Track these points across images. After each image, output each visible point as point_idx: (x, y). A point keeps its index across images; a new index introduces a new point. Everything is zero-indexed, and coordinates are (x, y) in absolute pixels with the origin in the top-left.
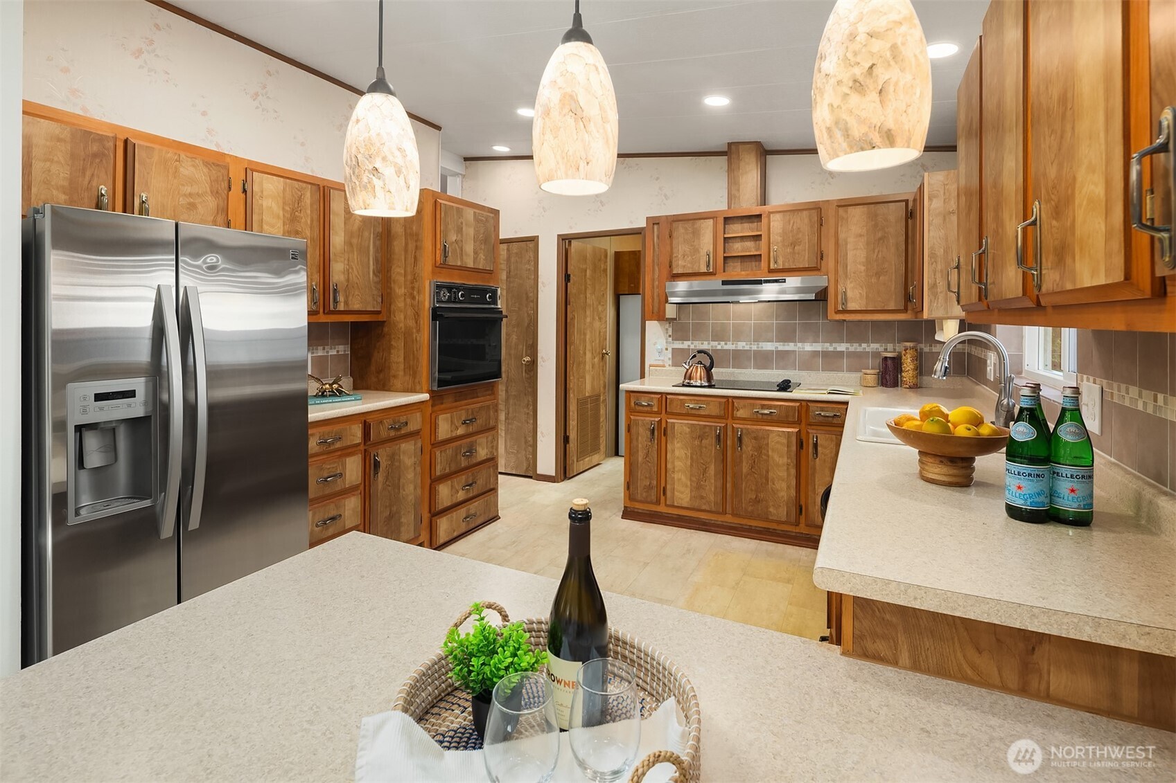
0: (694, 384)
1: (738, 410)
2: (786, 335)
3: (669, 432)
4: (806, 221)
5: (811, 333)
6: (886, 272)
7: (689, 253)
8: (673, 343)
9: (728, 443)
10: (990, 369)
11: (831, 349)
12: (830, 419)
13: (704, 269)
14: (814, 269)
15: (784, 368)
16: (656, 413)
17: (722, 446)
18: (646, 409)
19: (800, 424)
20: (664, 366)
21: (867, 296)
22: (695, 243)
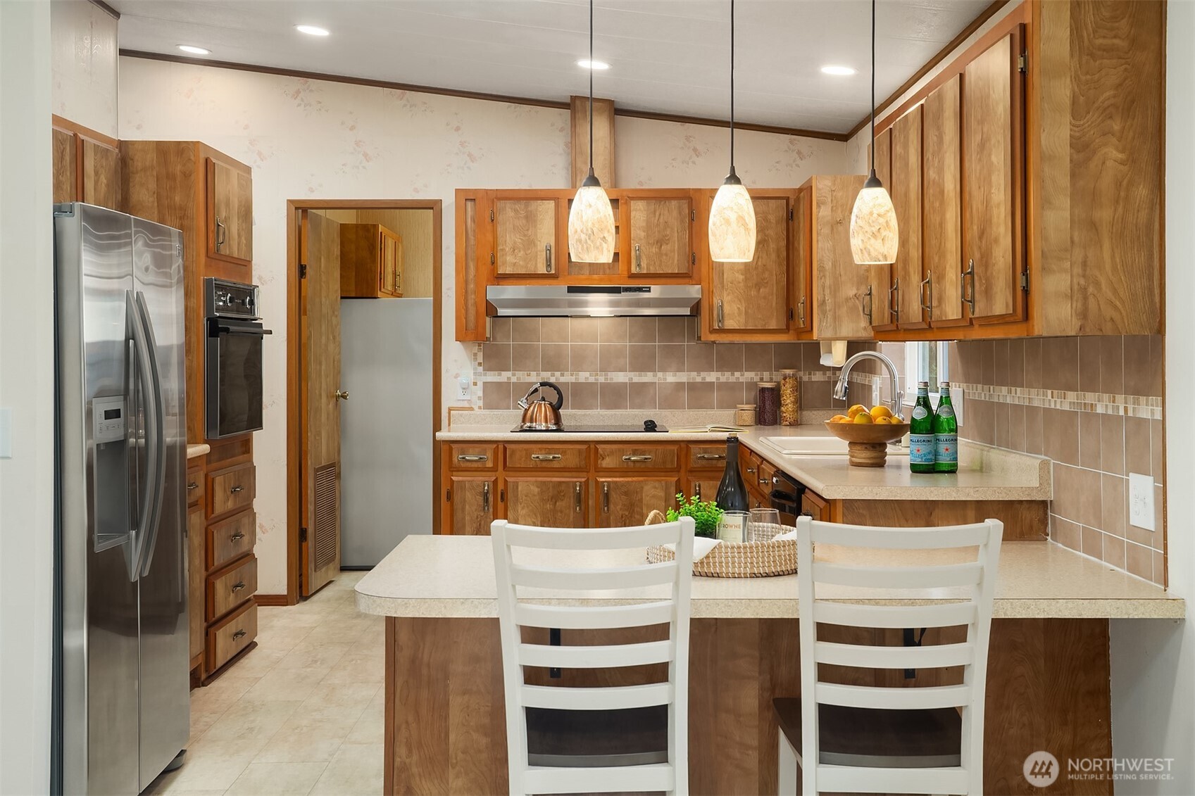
0: (538, 428)
1: (603, 459)
2: (642, 362)
3: (510, 495)
4: (675, 213)
5: (674, 358)
6: (767, 283)
7: (521, 246)
8: (485, 375)
9: (590, 503)
10: (876, 395)
11: (699, 379)
12: (714, 462)
13: (542, 269)
14: (684, 277)
15: (640, 407)
16: (489, 470)
17: (583, 508)
18: (475, 465)
19: (679, 471)
20: (471, 409)
21: (746, 313)
22: (530, 233)
